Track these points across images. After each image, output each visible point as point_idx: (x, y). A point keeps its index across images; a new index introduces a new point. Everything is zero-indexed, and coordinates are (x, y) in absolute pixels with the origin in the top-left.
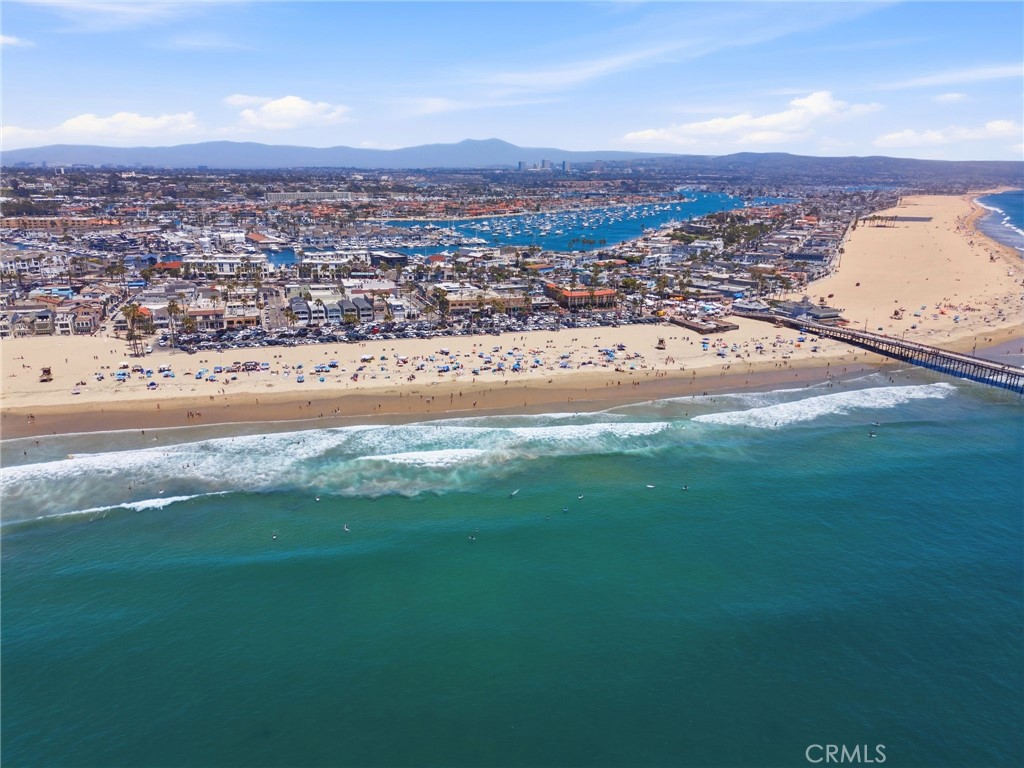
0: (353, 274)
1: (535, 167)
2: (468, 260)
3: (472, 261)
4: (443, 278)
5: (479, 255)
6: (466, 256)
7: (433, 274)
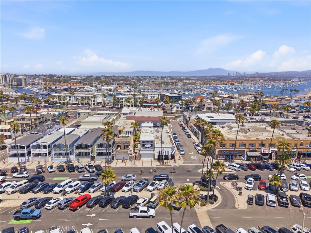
0: (144, 104)
1: (234, 74)
2: (219, 99)
3: (222, 100)
4: (203, 109)
5: (226, 96)
6: (218, 97)
7: (197, 106)
